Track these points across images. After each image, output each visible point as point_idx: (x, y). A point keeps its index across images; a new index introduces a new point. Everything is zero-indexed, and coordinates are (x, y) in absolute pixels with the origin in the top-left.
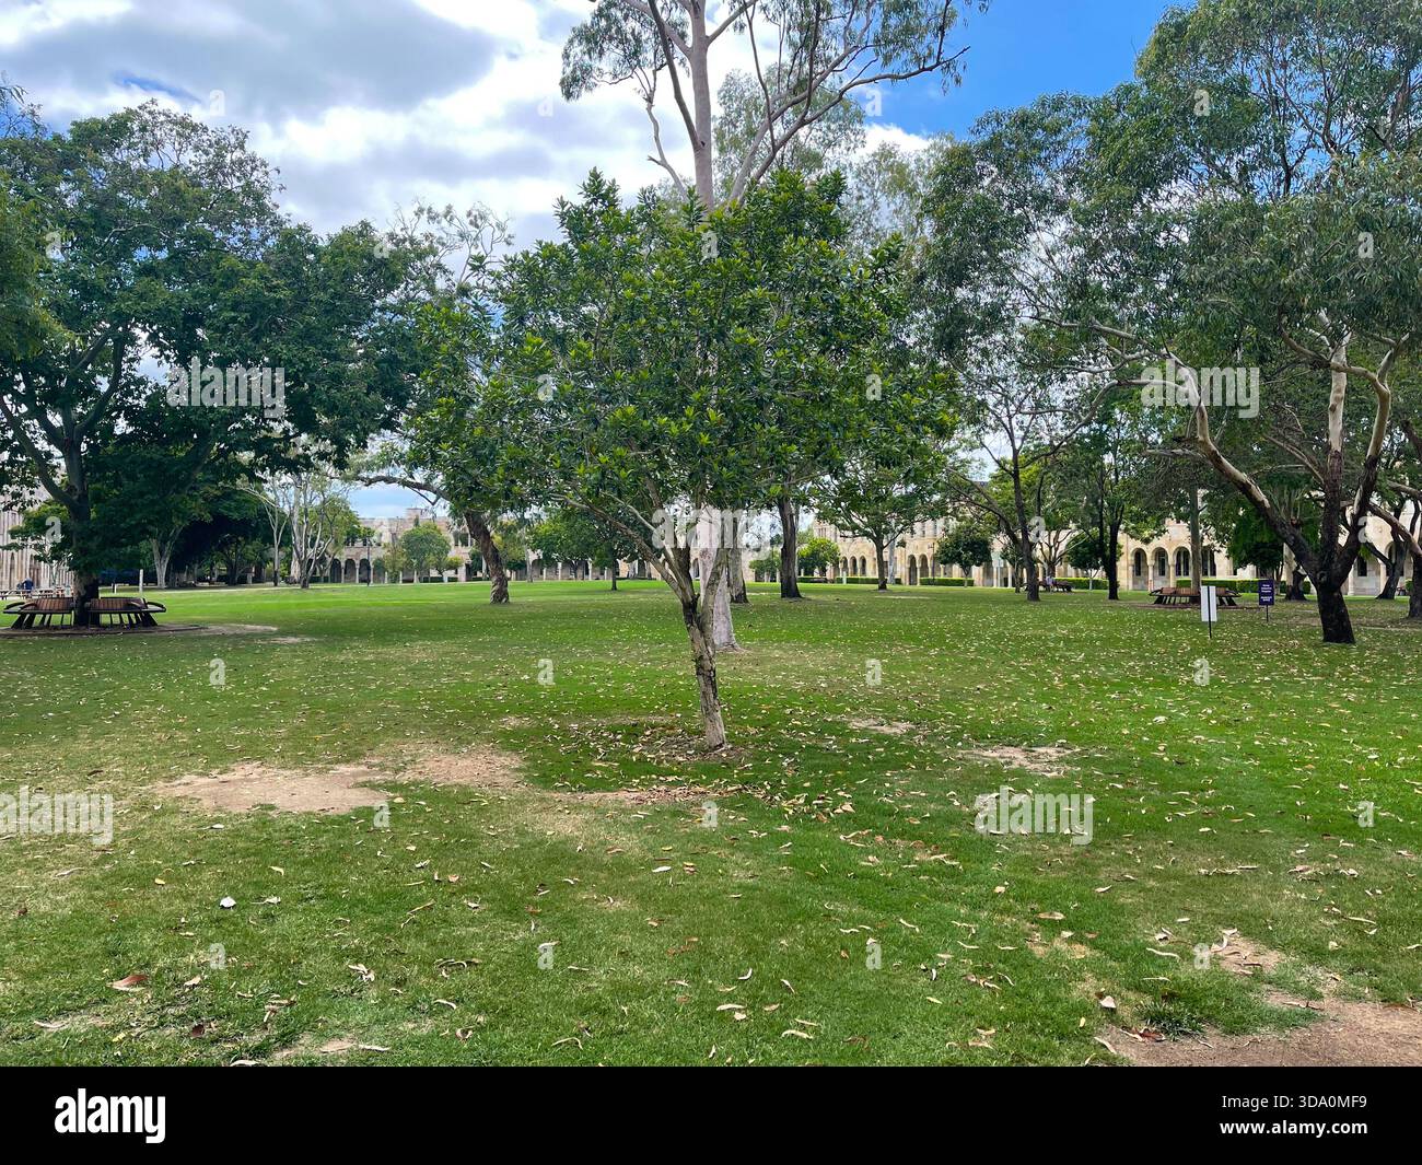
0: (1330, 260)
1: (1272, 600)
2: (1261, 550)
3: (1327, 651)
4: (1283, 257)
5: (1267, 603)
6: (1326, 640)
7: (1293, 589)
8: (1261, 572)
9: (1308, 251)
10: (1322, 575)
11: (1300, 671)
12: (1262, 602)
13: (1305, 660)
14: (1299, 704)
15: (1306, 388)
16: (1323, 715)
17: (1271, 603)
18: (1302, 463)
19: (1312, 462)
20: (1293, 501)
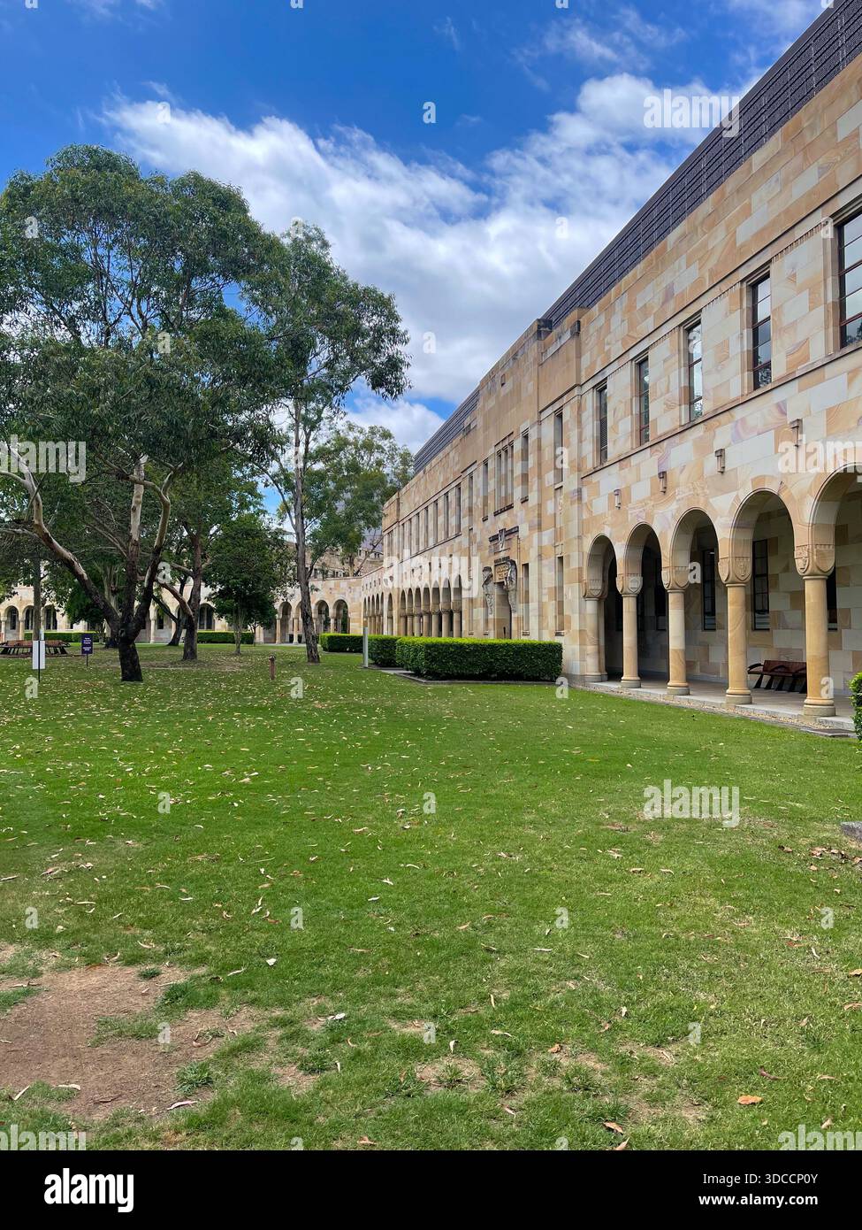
0: (129, 402)
1: (91, 650)
2: (91, 610)
3: (122, 689)
4: (94, 392)
5: (88, 652)
6: (123, 680)
7: (111, 640)
8: (91, 626)
9: (111, 393)
10: (122, 631)
11: (98, 706)
12: (83, 652)
13: (105, 696)
14: (90, 733)
15: (119, 491)
16: (104, 740)
17: (91, 652)
18: (115, 546)
19: (122, 545)
20: (113, 574)
